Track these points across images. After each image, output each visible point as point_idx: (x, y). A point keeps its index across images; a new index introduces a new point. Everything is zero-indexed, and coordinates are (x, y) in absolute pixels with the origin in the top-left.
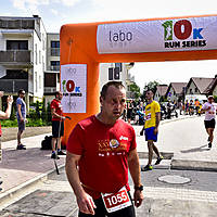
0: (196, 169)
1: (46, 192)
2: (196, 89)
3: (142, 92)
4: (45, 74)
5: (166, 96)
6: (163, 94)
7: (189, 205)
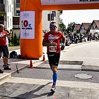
0: (96, 71)
1: (10, 83)
2: (96, 26)
3: (66, 28)
4: (13, 17)
5: (80, 30)
6: (78, 29)
7: (91, 91)
